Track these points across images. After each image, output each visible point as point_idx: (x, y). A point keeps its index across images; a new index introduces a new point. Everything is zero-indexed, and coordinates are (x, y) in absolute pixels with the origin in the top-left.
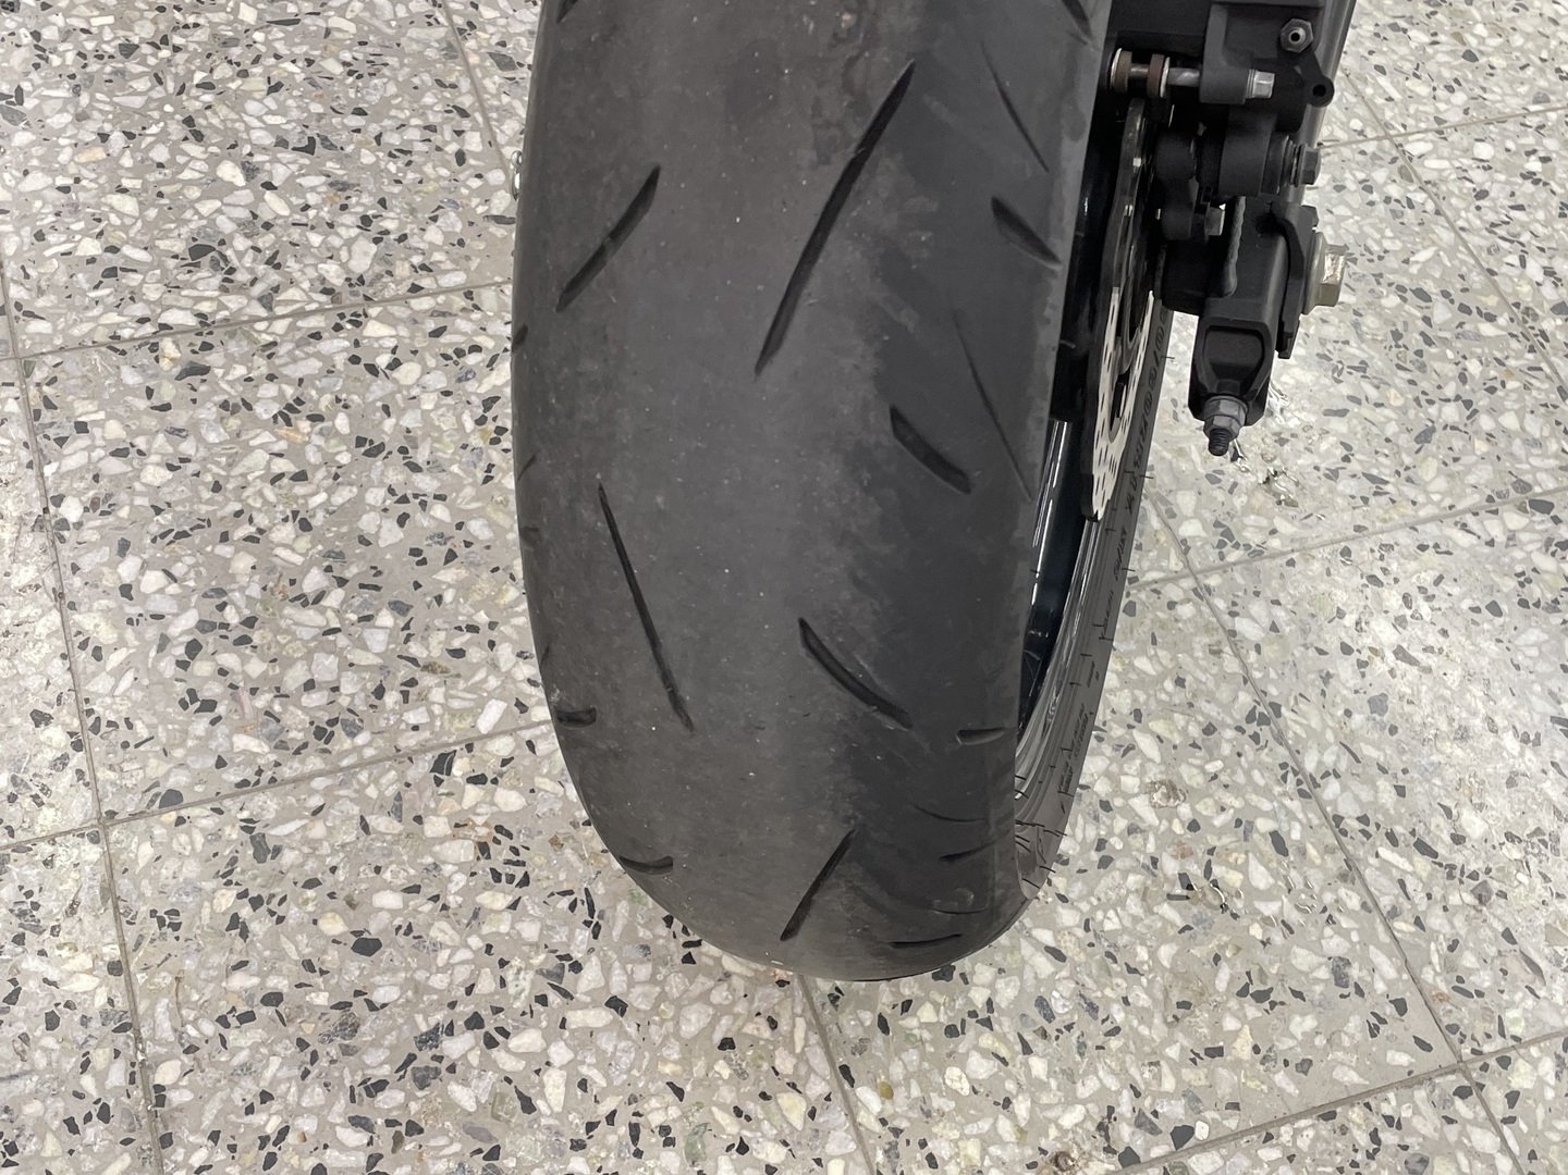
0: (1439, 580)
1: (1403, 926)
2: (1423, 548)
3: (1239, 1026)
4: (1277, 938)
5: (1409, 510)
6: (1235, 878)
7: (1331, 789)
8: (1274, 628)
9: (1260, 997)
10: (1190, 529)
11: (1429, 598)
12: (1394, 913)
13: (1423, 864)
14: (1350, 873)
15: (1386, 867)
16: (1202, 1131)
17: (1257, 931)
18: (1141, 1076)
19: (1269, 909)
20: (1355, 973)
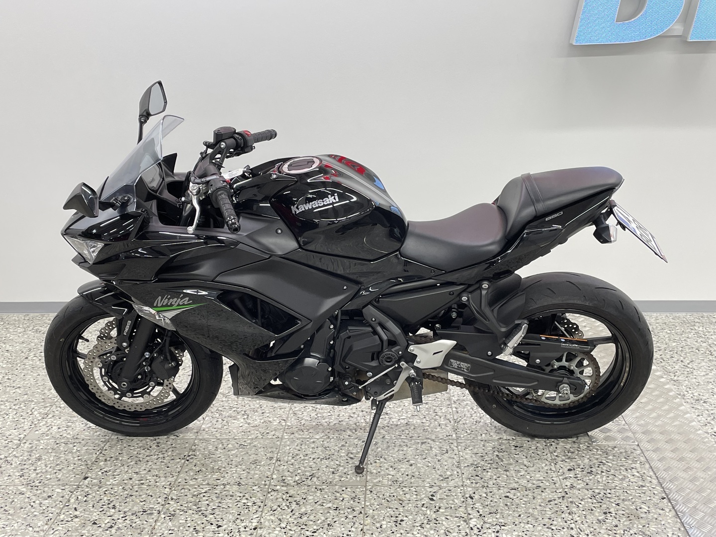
0: (249, 510)
1: (196, 486)
2: (257, 511)
3: (197, 469)
4: (205, 475)
5: (266, 512)
6: (217, 474)
7: (222, 487)
8: (253, 490)
9: (198, 471)
10: (278, 487)
11: (246, 508)
12: (199, 486)
13: (204, 491)
14: (208, 484)
15: (206, 488)
16: (187, 462)
17: (208, 474)
18: (197, 460)
19: (209, 476)
20: (194, 480)
